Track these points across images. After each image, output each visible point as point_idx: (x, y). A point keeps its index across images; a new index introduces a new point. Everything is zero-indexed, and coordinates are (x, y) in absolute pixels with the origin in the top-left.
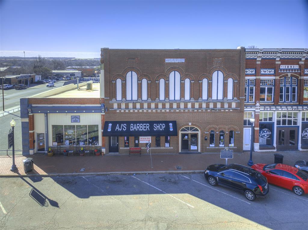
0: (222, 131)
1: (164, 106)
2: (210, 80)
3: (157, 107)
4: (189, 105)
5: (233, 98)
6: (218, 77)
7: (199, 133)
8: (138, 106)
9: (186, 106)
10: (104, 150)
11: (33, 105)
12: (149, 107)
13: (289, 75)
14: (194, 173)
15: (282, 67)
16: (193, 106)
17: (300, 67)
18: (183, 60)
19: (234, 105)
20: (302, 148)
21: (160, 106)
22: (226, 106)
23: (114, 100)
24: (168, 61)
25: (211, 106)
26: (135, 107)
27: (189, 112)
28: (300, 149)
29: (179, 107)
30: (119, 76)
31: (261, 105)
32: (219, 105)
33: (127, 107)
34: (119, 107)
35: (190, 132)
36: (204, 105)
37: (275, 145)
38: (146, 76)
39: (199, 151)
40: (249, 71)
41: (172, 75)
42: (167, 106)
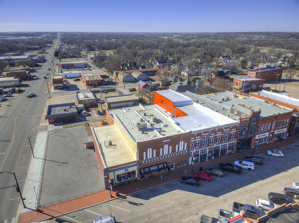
0: (182, 161)
1: (162, 158)
2: (179, 145)
3: (159, 159)
4: (171, 155)
5: (186, 149)
6: (181, 143)
7: (174, 164)
8: (152, 160)
9: (170, 156)
10: (139, 179)
11: (109, 170)
12: (156, 159)
13: (205, 137)
14: (176, 181)
15: (203, 135)
16: (172, 155)
17: (209, 133)
18: (169, 140)
19: (187, 152)
20: (208, 160)
21: (161, 158)
22: (184, 152)
23: (143, 160)
24: (164, 141)
25: (179, 154)
26: (151, 161)
27: (171, 158)
28: (207, 160)
29: (167, 157)
30: (145, 151)
31: (195, 149)
32: (181, 153)
33: (148, 162)
34: (145, 162)
35: (171, 164)
36: (176, 154)
37: (199, 161)
38: (155, 149)
39: (174, 169)
40: (192, 139)
41: (165, 146)
42: (163, 157)
